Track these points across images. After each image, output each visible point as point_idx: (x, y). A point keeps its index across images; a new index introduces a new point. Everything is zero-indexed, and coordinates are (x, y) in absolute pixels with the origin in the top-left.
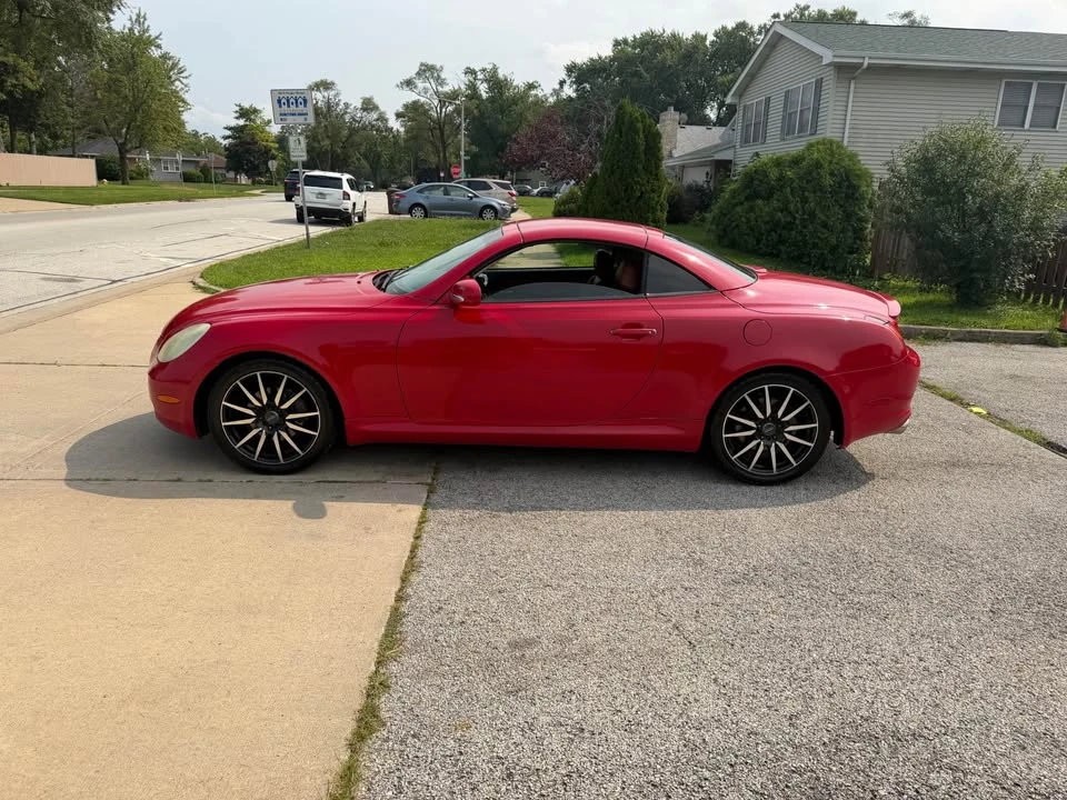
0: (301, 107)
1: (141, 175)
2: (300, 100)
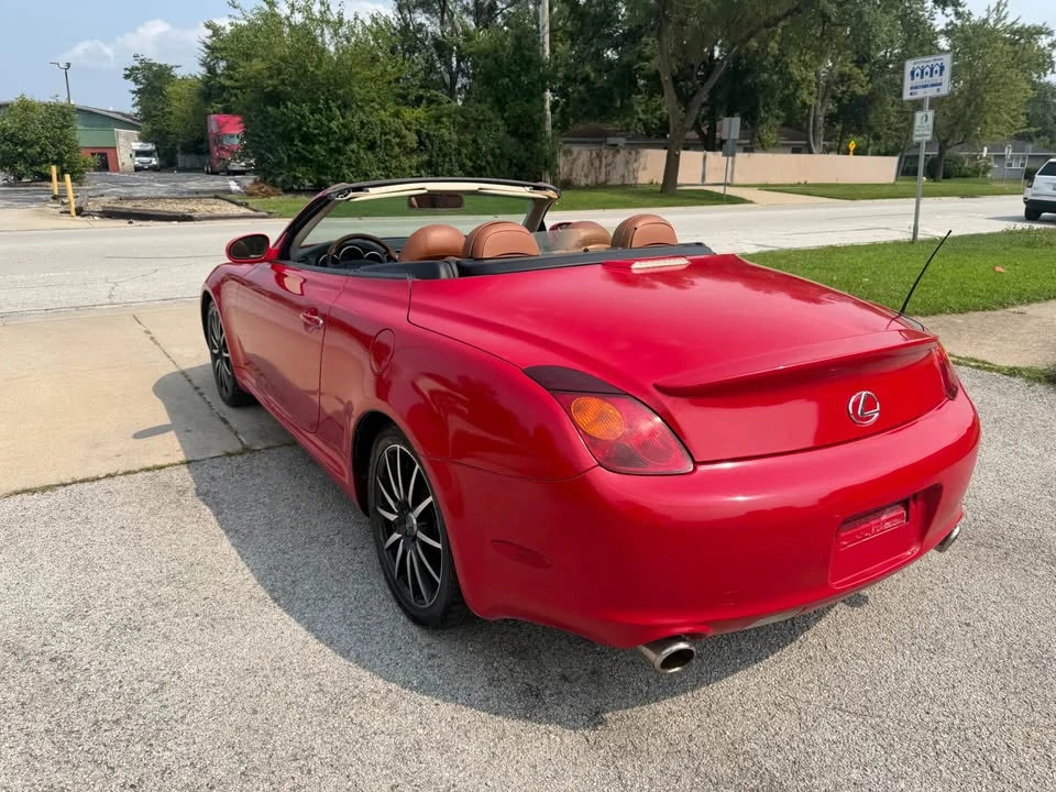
0: (936, 76)
1: (978, 172)
2: (937, 68)
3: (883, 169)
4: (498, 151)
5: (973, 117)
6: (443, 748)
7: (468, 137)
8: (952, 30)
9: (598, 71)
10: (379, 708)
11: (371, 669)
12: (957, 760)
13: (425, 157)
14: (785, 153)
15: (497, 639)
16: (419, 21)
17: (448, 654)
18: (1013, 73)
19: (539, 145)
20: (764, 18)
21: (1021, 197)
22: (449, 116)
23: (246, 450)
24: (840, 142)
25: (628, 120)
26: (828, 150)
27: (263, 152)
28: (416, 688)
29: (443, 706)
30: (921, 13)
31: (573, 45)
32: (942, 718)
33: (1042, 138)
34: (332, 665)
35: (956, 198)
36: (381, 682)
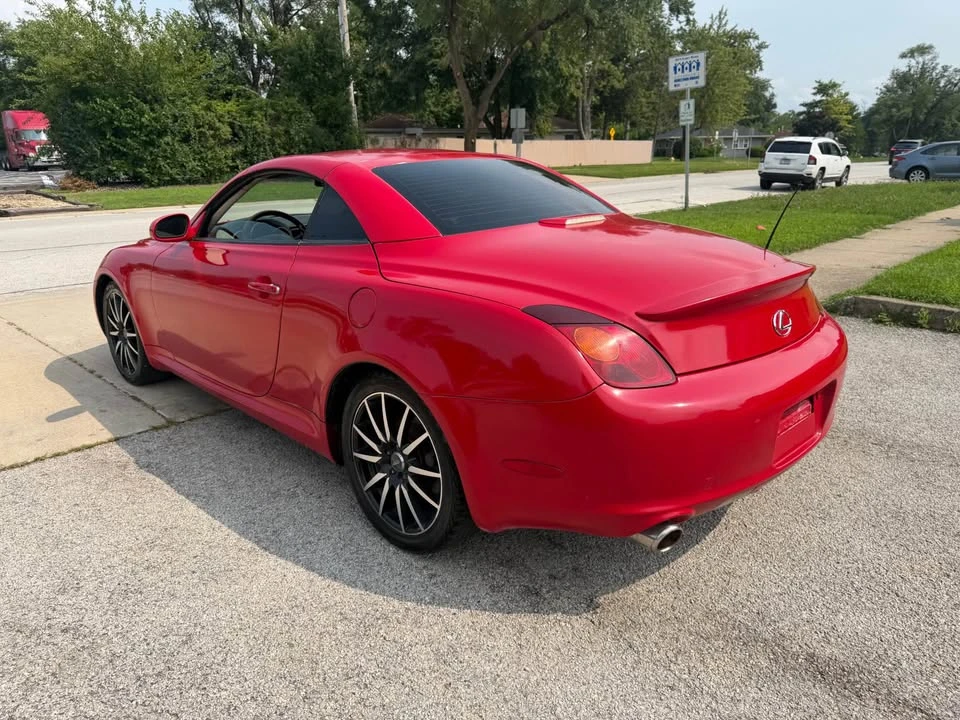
0: (694, 71)
1: (711, 153)
2: (694, 64)
3: (640, 151)
4: (310, 141)
5: (706, 107)
6: (475, 648)
7: (281, 128)
8: (683, 34)
9: (393, 67)
10: (405, 623)
11: (383, 593)
12: (871, 593)
13: (241, 148)
14: (561, 139)
15: (482, 554)
16: (217, 19)
17: (446, 573)
18: (734, 70)
19: (347, 134)
20: (539, 21)
21: (756, 171)
22: (261, 108)
23: (170, 423)
24: (604, 129)
25: (421, 111)
26: (594, 136)
27: (74, 146)
28: (429, 603)
29: (461, 615)
30: (660, 19)
31: (368, 43)
32: (850, 565)
33: (756, 123)
34: (346, 597)
35: (701, 174)
36: (396, 603)
